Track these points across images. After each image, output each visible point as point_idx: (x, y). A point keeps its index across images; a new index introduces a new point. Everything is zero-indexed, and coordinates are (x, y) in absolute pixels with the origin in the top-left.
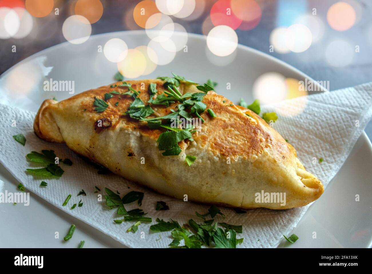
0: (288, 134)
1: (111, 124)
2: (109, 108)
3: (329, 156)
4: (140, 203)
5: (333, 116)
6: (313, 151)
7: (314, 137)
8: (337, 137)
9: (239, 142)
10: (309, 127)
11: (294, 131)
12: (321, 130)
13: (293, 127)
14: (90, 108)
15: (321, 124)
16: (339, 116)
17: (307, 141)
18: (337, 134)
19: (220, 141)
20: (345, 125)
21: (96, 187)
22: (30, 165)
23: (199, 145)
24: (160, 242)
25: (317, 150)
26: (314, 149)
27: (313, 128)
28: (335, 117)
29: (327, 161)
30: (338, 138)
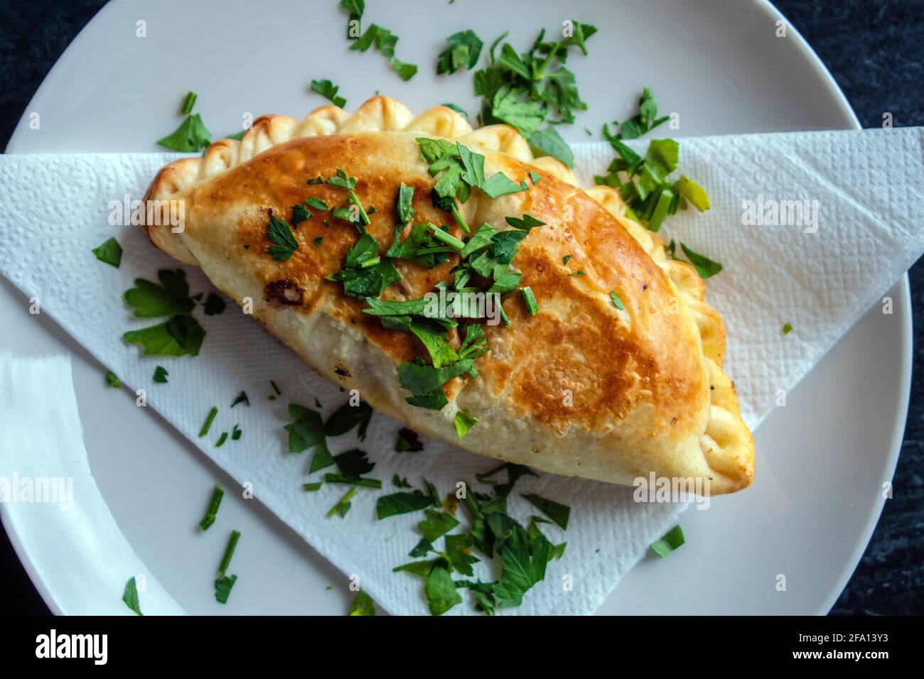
0: (727, 251)
1: (302, 296)
2: (300, 251)
3: (808, 322)
4: (362, 433)
5: (839, 229)
6: (774, 303)
7: (784, 271)
8: (835, 284)
9: (579, 384)
10: (777, 247)
11: (742, 246)
12: (803, 261)
13: (742, 234)
14: (256, 242)
15: (807, 244)
16: (854, 234)
17: (765, 277)
18: (837, 279)
19: (537, 378)
20: (860, 263)
21: (273, 383)
22: (131, 320)
23: (489, 388)
24: (392, 543)
25: (783, 303)
26: (778, 299)
27: (785, 251)
28: (844, 235)
29: (800, 333)
30: (837, 289)
